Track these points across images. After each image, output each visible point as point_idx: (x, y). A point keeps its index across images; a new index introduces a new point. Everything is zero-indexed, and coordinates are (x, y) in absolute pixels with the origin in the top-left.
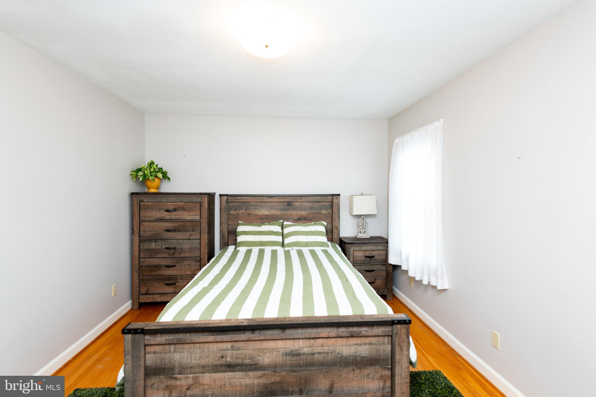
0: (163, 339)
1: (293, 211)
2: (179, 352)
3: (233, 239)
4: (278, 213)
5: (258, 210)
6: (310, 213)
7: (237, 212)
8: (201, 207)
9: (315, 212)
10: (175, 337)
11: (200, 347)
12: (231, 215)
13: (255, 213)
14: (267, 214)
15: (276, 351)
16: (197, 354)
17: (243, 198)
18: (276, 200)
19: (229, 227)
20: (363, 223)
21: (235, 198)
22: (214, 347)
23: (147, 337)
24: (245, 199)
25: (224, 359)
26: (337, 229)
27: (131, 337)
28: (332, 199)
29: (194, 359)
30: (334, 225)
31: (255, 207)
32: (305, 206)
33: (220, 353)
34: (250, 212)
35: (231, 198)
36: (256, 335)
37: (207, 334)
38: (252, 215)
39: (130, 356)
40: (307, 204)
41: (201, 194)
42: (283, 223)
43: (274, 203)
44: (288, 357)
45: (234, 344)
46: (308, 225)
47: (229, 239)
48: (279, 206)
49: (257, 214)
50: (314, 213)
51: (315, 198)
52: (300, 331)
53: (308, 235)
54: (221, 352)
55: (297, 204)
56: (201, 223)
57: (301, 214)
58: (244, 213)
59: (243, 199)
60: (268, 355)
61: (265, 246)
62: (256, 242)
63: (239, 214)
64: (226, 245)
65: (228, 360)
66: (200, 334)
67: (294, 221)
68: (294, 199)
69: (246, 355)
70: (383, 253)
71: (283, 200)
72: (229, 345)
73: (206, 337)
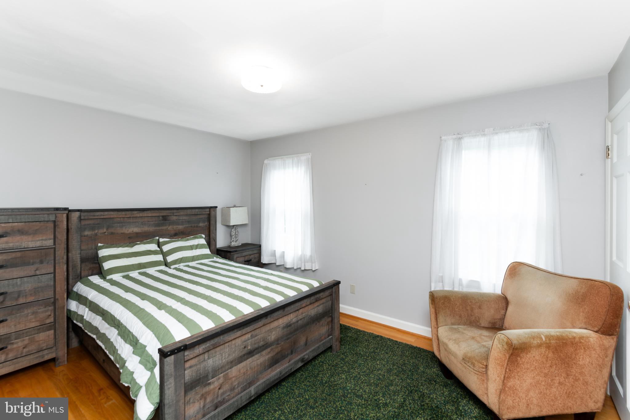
0: (201, 350)
1: (169, 226)
2: (212, 358)
3: (88, 268)
4: (152, 229)
5: (126, 228)
6: (188, 227)
7: (94, 233)
8: (56, 228)
9: (193, 225)
10: (211, 344)
11: (228, 346)
12: (85, 236)
13: (122, 232)
14: (137, 232)
15: (278, 328)
16: (226, 353)
17: (105, 214)
18: (149, 214)
19: (82, 254)
20: (236, 232)
21: (92, 214)
22: (239, 341)
23: (186, 353)
24: (107, 215)
25: (246, 349)
26: (214, 241)
27: (173, 358)
28: (210, 211)
29: (224, 359)
30: (211, 237)
31: (121, 224)
32: (182, 220)
33: (243, 345)
34: (114, 231)
35: (86, 214)
36: (269, 319)
37: (236, 330)
38: (117, 234)
39: (173, 378)
40: (185, 218)
41: (57, 209)
42: (159, 240)
43: (146, 218)
44: (285, 329)
45: (253, 333)
46: (188, 240)
47: (82, 269)
48: (152, 221)
49: (124, 233)
50: (191, 227)
51: (194, 210)
52: (292, 306)
53: (192, 249)
54: (244, 343)
55: (174, 218)
56: (56, 250)
57: (178, 229)
58: (105, 232)
59: (103, 215)
60: (274, 333)
61: (145, 268)
62: (133, 265)
63: (97, 235)
64: (78, 277)
65: (249, 348)
66: (231, 333)
67: (171, 236)
68: (170, 213)
69: (260, 339)
70: (256, 256)
71: (158, 215)
72: (249, 336)
73: (235, 334)
